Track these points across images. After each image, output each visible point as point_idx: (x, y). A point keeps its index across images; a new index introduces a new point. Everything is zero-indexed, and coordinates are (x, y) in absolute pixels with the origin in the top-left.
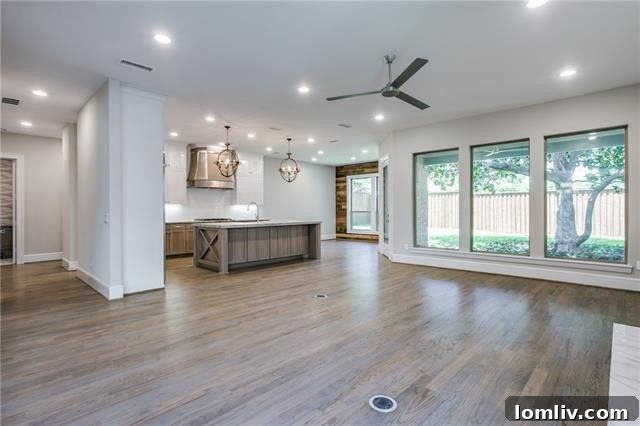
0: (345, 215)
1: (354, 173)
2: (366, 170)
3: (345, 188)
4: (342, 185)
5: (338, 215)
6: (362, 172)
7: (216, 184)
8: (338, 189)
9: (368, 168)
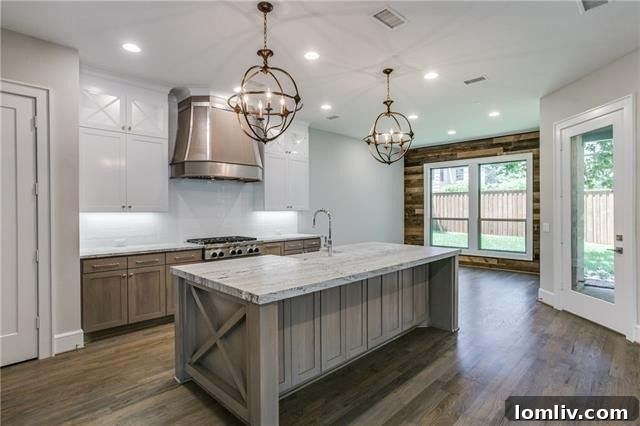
0: (421, 224)
1: (438, 159)
2: (460, 155)
3: (421, 183)
4: (415, 178)
5: (408, 223)
6: (452, 158)
7: (226, 170)
8: (407, 184)
9: (464, 150)
